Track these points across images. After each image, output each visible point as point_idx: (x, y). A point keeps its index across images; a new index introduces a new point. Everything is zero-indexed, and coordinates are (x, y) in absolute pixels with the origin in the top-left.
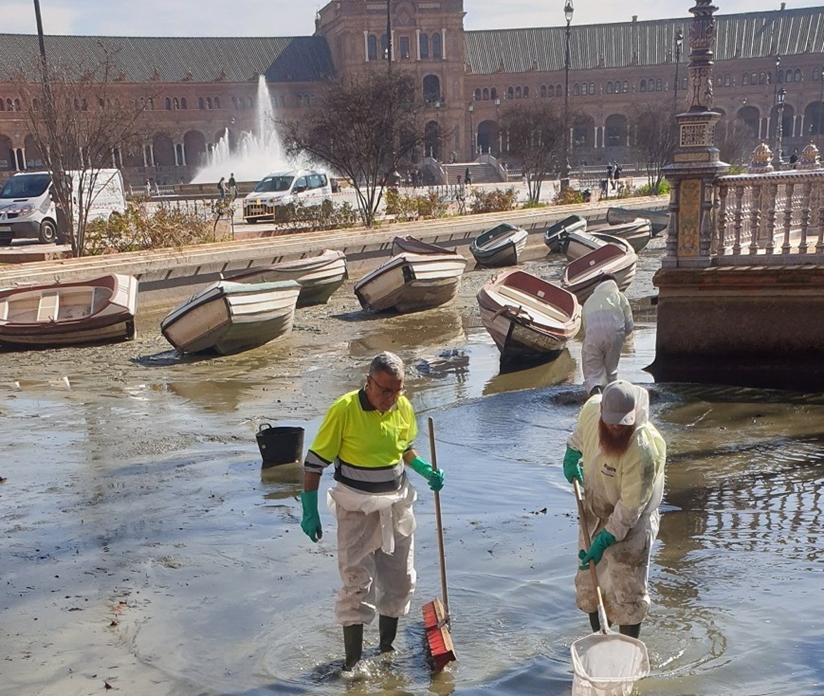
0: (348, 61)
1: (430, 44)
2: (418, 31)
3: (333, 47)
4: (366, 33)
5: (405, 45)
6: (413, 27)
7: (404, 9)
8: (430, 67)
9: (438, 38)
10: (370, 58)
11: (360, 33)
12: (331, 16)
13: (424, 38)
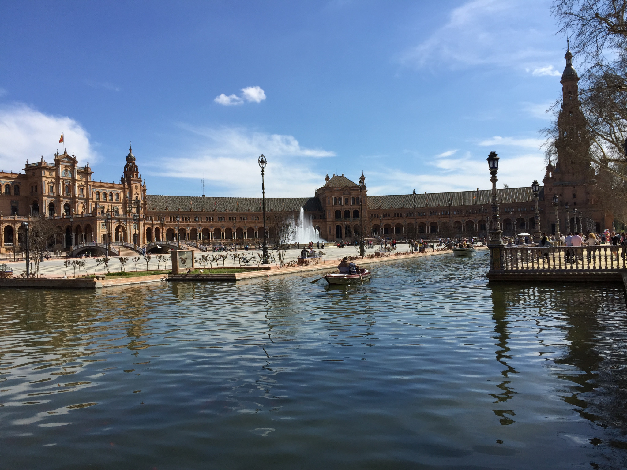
0: (327, 205)
1: (355, 200)
2: (351, 196)
3: (322, 201)
4: (333, 197)
5: (347, 201)
6: (349, 195)
7: (346, 190)
8: (356, 207)
9: (358, 198)
10: (335, 204)
11: (331, 197)
12: (321, 191)
13: (353, 198)
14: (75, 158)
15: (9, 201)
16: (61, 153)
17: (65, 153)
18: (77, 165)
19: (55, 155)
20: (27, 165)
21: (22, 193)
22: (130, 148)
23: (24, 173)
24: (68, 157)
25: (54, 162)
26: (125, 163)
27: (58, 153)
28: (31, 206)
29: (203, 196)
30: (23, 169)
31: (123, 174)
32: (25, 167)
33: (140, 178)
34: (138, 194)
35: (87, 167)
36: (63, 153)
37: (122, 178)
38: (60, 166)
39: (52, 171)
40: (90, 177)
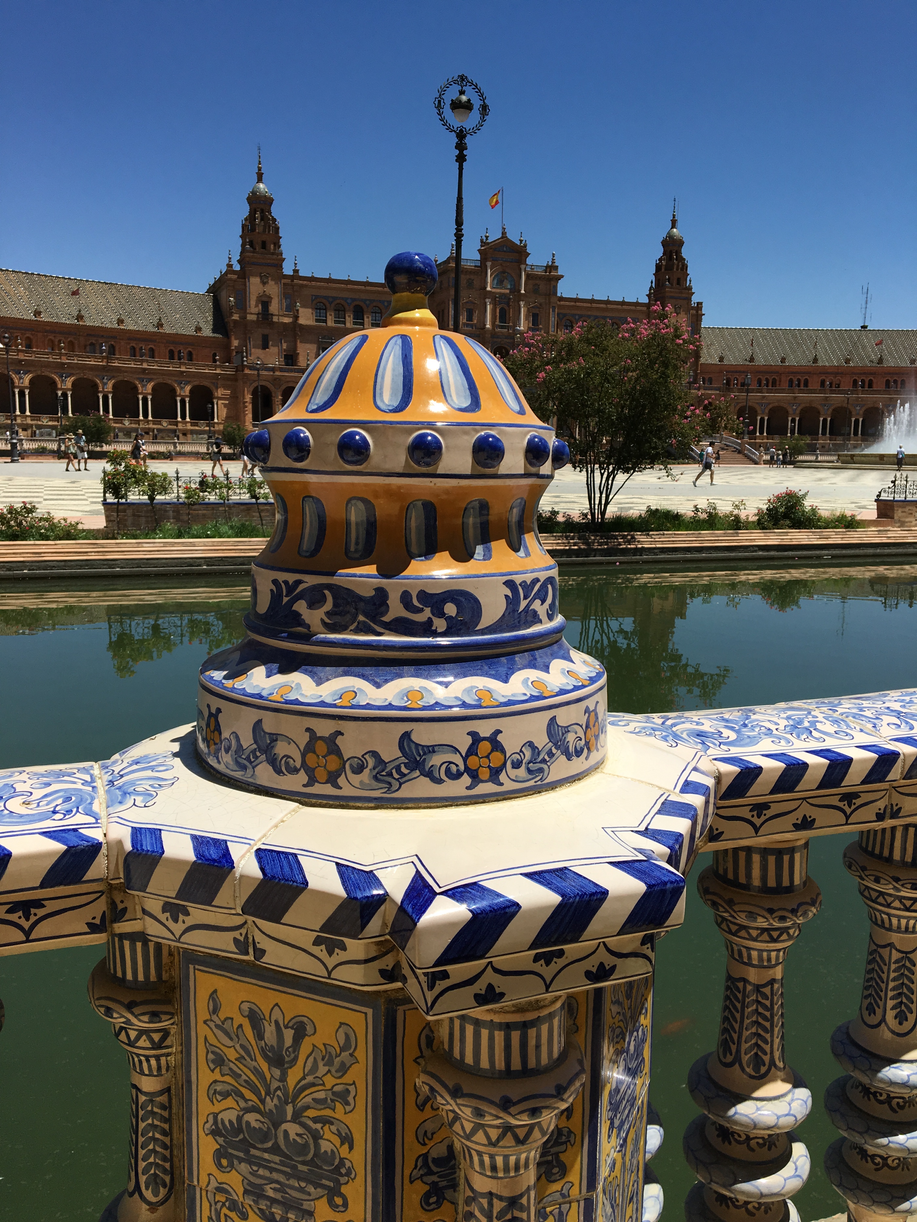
14: (525, 246)
16: (494, 236)
18: (529, 261)
19: (482, 241)
22: (674, 216)
24: (508, 243)
25: (478, 257)
26: (659, 252)
27: (487, 237)
29: (864, 327)
31: (653, 278)
33: (690, 288)
35: (550, 264)
36: (500, 236)
38: (489, 264)
39: (472, 277)
40: (555, 288)
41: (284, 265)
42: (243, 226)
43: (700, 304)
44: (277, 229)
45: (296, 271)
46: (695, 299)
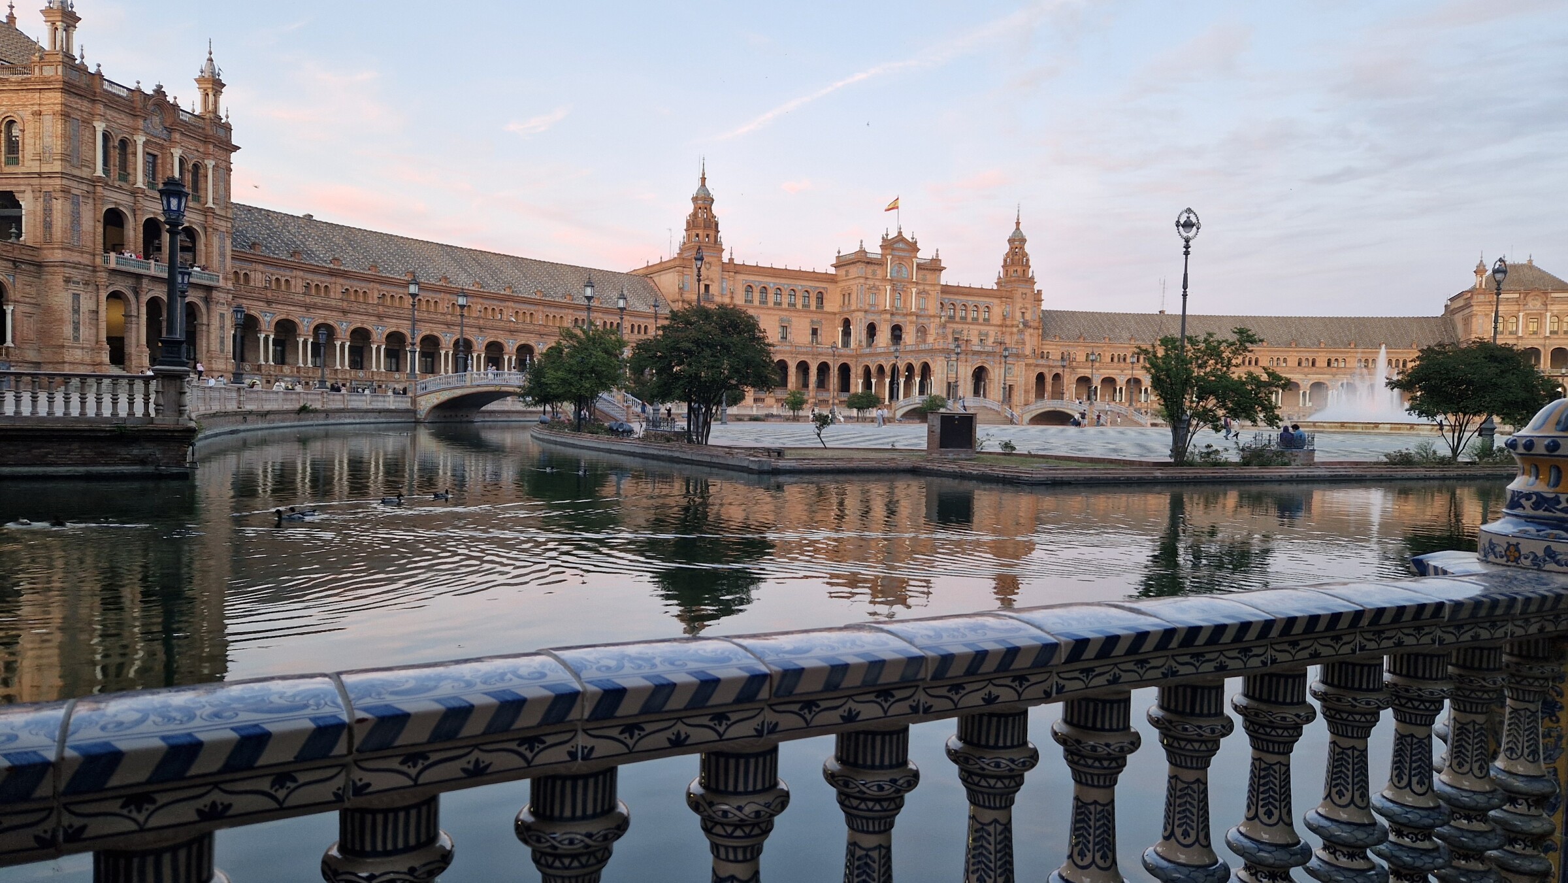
0: (1474, 336)
2: (1549, 314)
3: (1460, 326)
6: (1543, 311)
7: (1535, 297)
8: (1559, 342)
12: (1462, 302)
14: (916, 242)
15: (809, 320)
16: (893, 234)
17: (900, 233)
18: (919, 255)
19: (883, 238)
20: (838, 257)
21: (828, 307)
22: (1019, 216)
23: (832, 271)
24: (903, 240)
25: (880, 251)
26: (1006, 248)
27: (887, 235)
28: (840, 329)
29: (1162, 312)
30: (832, 265)
31: (1001, 270)
32: (834, 262)
33: (1032, 278)
34: (1026, 309)
35: (935, 257)
36: (896, 234)
37: (999, 278)
38: (889, 257)
39: (876, 267)
40: (939, 276)
41: (724, 254)
42: (688, 223)
43: (1039, 292)
44: (717, 225)
45: (731, 260)
46: (1036, 287)
